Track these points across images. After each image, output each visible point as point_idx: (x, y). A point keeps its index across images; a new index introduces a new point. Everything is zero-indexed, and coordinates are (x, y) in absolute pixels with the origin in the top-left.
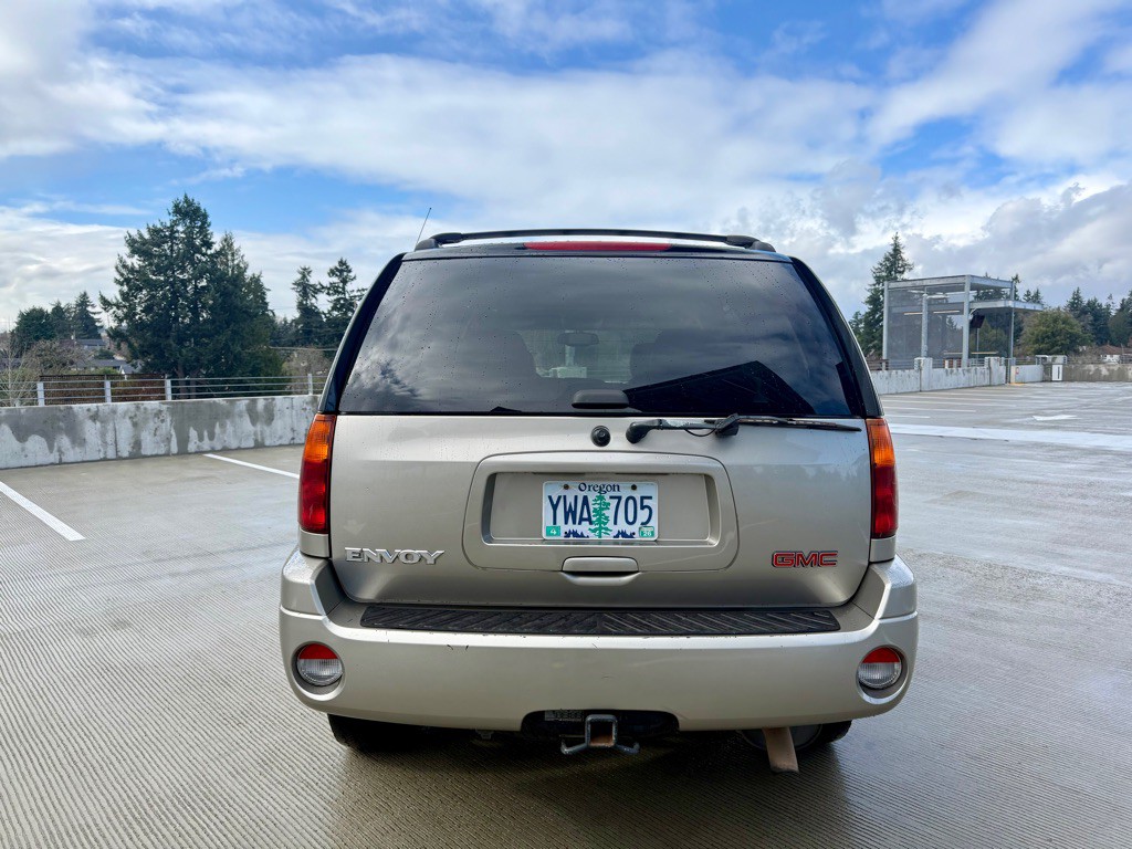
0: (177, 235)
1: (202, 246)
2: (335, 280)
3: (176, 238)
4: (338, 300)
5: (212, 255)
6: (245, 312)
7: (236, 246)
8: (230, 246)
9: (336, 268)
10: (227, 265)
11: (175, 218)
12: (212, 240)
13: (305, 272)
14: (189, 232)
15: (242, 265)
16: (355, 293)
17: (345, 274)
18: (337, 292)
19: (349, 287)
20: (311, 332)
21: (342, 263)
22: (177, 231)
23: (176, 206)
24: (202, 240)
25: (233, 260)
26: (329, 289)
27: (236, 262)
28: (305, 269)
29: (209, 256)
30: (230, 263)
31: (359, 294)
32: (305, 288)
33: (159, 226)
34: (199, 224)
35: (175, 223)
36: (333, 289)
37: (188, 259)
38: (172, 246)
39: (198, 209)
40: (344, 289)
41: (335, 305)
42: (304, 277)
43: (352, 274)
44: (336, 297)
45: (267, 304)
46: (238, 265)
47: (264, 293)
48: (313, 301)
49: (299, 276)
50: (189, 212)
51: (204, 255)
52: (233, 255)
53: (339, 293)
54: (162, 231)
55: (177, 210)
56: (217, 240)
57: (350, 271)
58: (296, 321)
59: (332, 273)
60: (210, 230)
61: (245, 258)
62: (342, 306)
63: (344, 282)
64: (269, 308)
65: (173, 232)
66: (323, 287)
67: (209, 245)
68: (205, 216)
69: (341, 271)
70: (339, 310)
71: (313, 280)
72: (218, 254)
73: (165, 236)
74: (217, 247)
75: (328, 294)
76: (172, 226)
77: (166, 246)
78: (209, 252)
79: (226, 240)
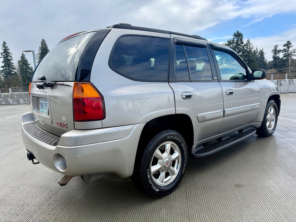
0: (234, 42)
1: (241, 43)
2: (285, 47)
3: (234, 43)
4: (286, 54)
5: (243, 46)
6: (251, 60)
7: (250, 42)
8: (249, 42)
9: (286, 44)
10: (248, 48)
11: (234, 37)
12: (243, 41)
13: (276, 47)
14: (237, 41)
15: (252, 47)
16: (292, 51)
17: (289, 45)
18: (285, 51)
19: (290, 49)
20: (276, 64)
21: (288, 42)
22: (234, 41)
23: (234, 34)
24: (241, 42)
25: (249, 46)
26: (283, 51)
27: (250, 47)
28: (276, 46)
29: (242, 46)
30: (249, 47)
31: (293, 51)
32: (276, 51)
33: (230, 40)
34: (240, 38)
35: (234, 39)
36: (285, 50)
37: (236, 48)
38: (233, 45)
39: (240, 33)
40: (288, 50)
41: (285, 55)
42: (276, 48)
43: (291, 45)
44: (285, 53)
45: (264, 57)
46: (251, 47)
47: (263, 54)
48: (278, 55)
49: (274, 48)
50: (238, 35)
51: (241, 46)
52: (250, 45)
53: (287, 51)
54: (231, 41)
55: (235, 35)
56: (245, 41)
57: (291, 44)
58: (272, 62)
59: (284, 45)
60: (243, 39)
61: (253, 45)
62: (287, 55)
63: (289, 48)
64: (265, 58)
65: (233, 41)
66: (281, 51)
67: (242, 43)
68: (242, 35)
69: (288, 45)
70: (286, 57)
71: (278, 49)
72: (245, 45)
73: (231, 42)
74: (245, 43)
75: (283, 52)
76: (233, 40)
77: (231, 45)
78: (242, 45)
79: (248, 41)
